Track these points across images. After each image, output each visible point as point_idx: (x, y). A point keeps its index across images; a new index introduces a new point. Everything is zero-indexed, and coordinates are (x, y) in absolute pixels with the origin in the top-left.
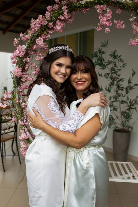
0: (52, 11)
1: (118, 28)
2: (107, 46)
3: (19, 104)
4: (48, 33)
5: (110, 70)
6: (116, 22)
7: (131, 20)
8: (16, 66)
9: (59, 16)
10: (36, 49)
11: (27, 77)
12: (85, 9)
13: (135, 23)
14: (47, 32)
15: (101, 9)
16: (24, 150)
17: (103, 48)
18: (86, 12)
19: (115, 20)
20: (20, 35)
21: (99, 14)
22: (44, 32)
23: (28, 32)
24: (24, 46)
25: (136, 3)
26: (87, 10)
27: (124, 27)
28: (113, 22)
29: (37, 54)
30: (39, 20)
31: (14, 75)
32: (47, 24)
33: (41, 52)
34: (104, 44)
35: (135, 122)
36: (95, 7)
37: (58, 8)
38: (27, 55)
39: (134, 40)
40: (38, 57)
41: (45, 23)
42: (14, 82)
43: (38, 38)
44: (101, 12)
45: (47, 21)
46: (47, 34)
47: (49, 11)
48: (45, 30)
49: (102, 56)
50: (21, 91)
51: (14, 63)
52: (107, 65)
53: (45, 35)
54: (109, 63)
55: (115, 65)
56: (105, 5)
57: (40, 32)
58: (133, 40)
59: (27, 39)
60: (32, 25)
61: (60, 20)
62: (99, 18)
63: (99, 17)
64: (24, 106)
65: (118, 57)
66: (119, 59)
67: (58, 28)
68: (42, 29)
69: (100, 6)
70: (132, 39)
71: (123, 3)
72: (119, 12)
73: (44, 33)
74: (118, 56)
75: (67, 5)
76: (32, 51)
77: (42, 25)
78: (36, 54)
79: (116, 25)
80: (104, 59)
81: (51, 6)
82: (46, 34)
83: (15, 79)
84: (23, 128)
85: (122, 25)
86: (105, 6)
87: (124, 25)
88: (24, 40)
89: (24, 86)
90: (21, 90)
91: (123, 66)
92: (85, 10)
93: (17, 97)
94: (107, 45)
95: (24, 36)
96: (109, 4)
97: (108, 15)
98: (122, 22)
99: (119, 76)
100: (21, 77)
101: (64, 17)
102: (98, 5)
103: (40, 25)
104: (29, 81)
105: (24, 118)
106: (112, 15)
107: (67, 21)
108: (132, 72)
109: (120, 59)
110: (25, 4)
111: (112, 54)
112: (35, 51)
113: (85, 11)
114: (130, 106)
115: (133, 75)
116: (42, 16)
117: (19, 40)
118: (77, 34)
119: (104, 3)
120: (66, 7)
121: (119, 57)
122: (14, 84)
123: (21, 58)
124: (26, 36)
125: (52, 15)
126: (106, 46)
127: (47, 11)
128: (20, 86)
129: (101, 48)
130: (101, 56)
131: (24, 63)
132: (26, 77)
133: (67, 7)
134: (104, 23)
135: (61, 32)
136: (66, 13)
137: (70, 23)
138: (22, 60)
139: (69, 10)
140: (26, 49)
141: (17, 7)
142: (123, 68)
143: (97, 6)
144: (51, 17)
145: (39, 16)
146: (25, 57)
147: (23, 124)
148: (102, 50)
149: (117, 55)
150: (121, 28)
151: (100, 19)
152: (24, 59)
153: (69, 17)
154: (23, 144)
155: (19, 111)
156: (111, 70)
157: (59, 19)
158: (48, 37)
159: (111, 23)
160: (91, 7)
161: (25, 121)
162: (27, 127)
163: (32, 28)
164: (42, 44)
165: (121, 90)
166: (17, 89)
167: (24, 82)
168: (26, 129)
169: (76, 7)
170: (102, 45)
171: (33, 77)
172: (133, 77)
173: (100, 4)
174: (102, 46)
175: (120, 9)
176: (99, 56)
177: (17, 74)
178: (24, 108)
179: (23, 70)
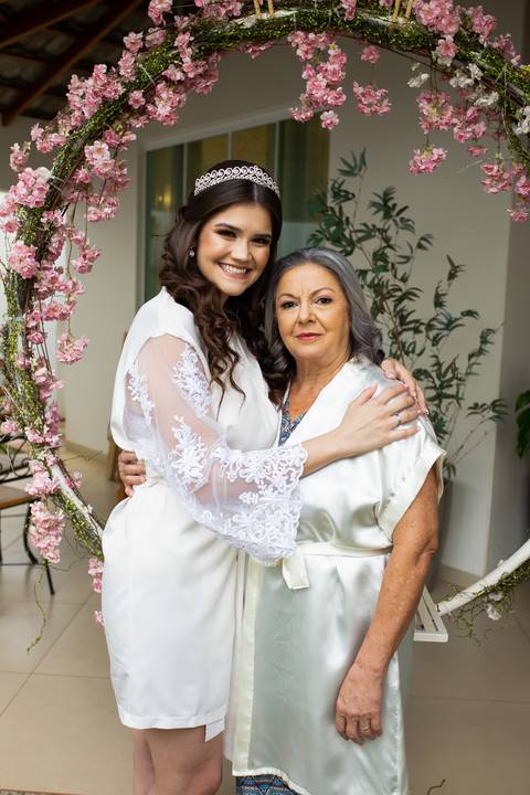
0: (140, 50)
1: (367, 110)
2: (362, 172)
3: (28, 371)
4: (127, 128)
5: (370, 259)
6: (359, 90)
7: (414, 83)
8: (18, 239)
9: (166, 68)
10: (87, 182)
11: (54, 280)
12: (255, 44)
13: (428, 97)
14: (124, 124)
15: (309, 44)
16: (41, 530)
17: (349, 179)
18: (260, 56)
19: (356, 84)
20: (33, 133)
21: (301, 64)
22: (113, 122)
23: (60, 122)
24: (43, 169)
25: (426, 27)
26: (262, 49)
27: (385, 110)
28: (348, 90)
29: (91, 200)
30: (96, 80)
31: (8, 271)
32: (125, 95)
33: (104, 193)
34: (353, 164)
35: (462, 447)
36: (289, 39)
37: (162, 40)
38: (54, 200)
39: (426, 153)
40: (91, 209)
41: (116, 91)
42: (8, 296)
43: (92, 144)
44: (310, 57)
45: (123, 84)
46: (125, 130)
47: (132, 52)
48: (117, 116)
49: (340, 208)
50: (36, 328)
51: (9, 227)
52: (360, 240)
53: (117, 133)
54: (369, 233)
55: (387, 240)
56: (321, 32)
57: (100, 122)
58: (422, 153)
59: (57, 147)
60: (74, 98)
61: (169, 82)
62: (304, 75)
63: (302, 74)
64: (43, 379)
65: (394, 213)
66: (398, 219)
67: (162, 109)
68: (108, 112)
69: (307, 37)
70: (419, 152)
71: (383, 27)
72: (371, 57)
73: (114, 125)
74: (397, 209)
75: (194, 31)
76: (72, 190)
77: (105, 100)
78: (87, 198)
79: (361, 101)
80: (347, 219)
81: (137, 32)
82: (120, 130)
83: (13, 285)
84: (41, 455)
85: (380, 102)
86: (323, 37)
87: (386, 102)
88: (45, 148)
89: (44, 310)
90: (32, 324)
91: (420, 246)
92: (255, 48)
93: (20, 347)
94: (360, 169)
95: (44, 136)
96: (337, 30)
97: (330, 67)
98: (379, 93)
99: (404, 280)
100: (34, 279)
101: (184, 72)
102: (299, 32)
103: (99, 100)
104: (62, 293)
105: (44, 421)
106: (344, 67)
107: (193, 84)
108: (449, 267)
109: (402, 219)
110: (80, 14)
111: (381, 202)
112: (85, 187)
113: (254, 52)
114: (442, 387)
115: (452, 276)
116: (105, 66)
117: (27, 150)
118: (271, 127)
119: (320, 24)
120: (187, 37)
121: (397, 215)
122: (9, 300)
123: (35, 213)
124: (53, 138)
125: (141, 66)
126: (356, 172)
127: (124, 52)
128: (31, 308)
129: (339, 182)
130: (337, 210)
131: (46, 228)
132: (50, 277)
133: (192, 39)
134: (318, 94)
135: (173, 122)
136: (187, 60)
137: (206, 92)
138: (39, 220)
139: (200, 48)
140: (51, 180)
141: (51, 27)
142: (419, 251)
143: (297, 36)
144: (138, 73)
145: (96, 66)
146: (49, 209)
147: (41, 440)
148: (343, 188)
149: (395, 205)
150: (376, 112)
151: (307, 80)
152: (45, 214)
153: (200, 70)
154: (41, 510)
155: (28, 397)
156: (374, 259)
157: (166, 79)
158: (128, 142)
159: (339, 94)
160: (274, 38)
161: (46, 429)
162: (53, 450)
163: (72, 108)
164: (105, 165)
165: (410, 329)
166: (19, 319)
167: (45, 296)
168: (51, 459)
169: (222, 38)
170: (346, 168)
171: (74, 280)
172: (449, 285)
173: (307, 30)
174: (344, 173)
175: (373, 47)
176: (332, 209)
177: (17, 267)
178: (45, 386)
179: (43, 253)
